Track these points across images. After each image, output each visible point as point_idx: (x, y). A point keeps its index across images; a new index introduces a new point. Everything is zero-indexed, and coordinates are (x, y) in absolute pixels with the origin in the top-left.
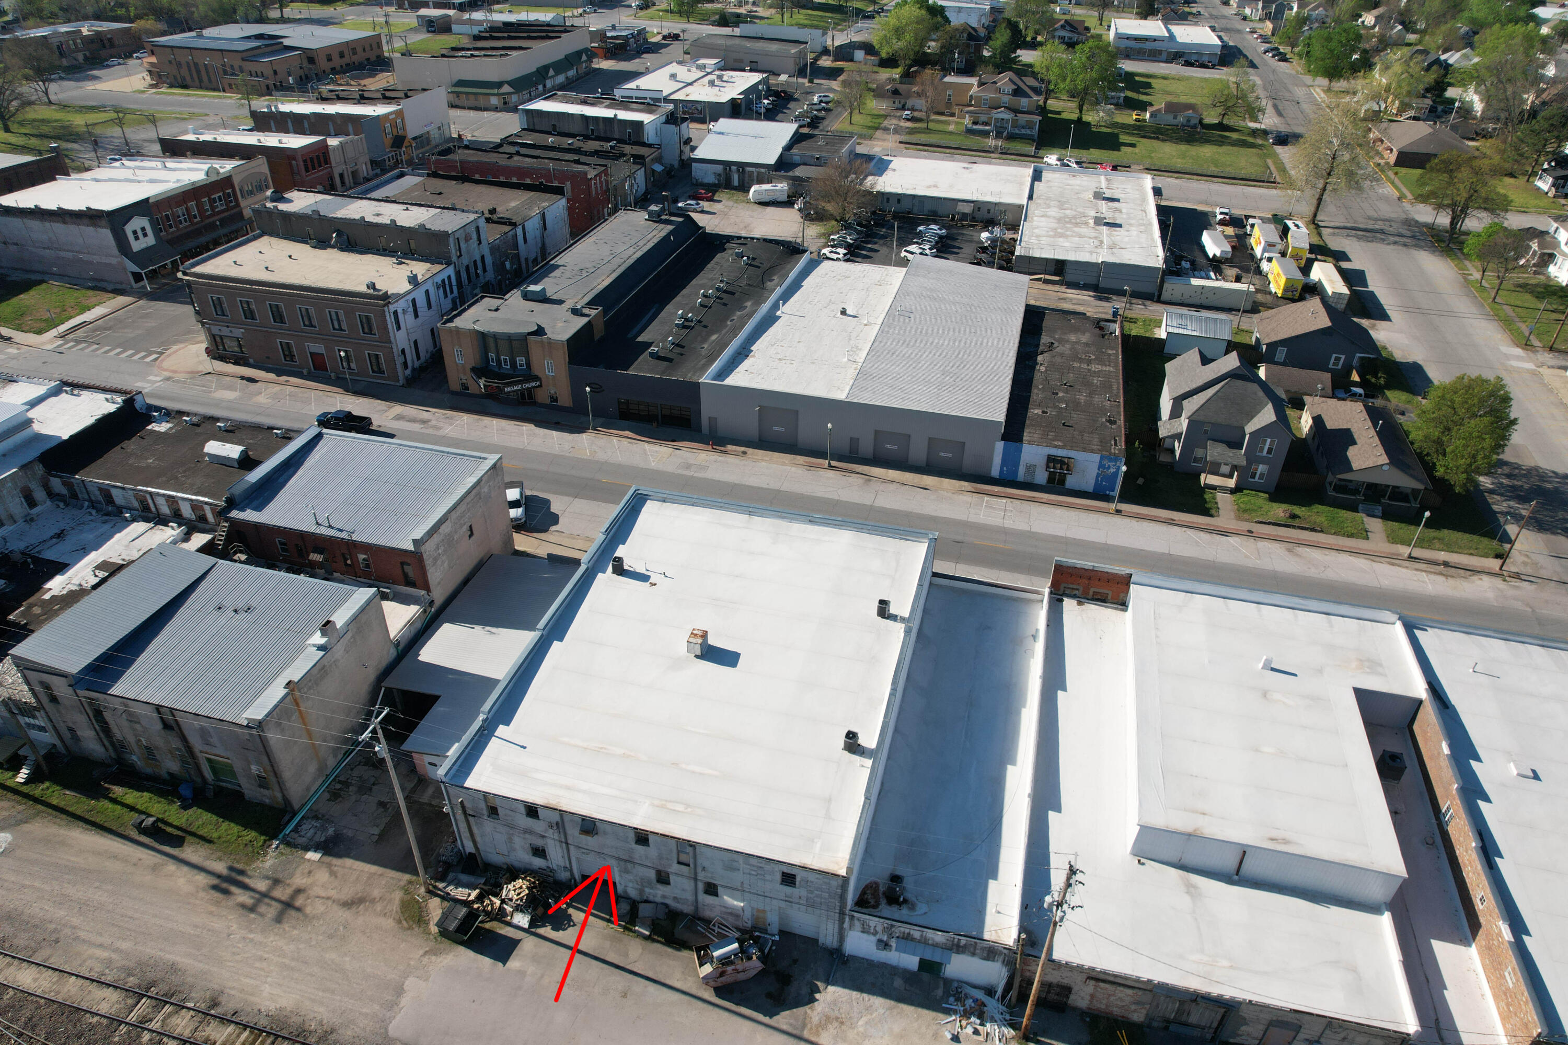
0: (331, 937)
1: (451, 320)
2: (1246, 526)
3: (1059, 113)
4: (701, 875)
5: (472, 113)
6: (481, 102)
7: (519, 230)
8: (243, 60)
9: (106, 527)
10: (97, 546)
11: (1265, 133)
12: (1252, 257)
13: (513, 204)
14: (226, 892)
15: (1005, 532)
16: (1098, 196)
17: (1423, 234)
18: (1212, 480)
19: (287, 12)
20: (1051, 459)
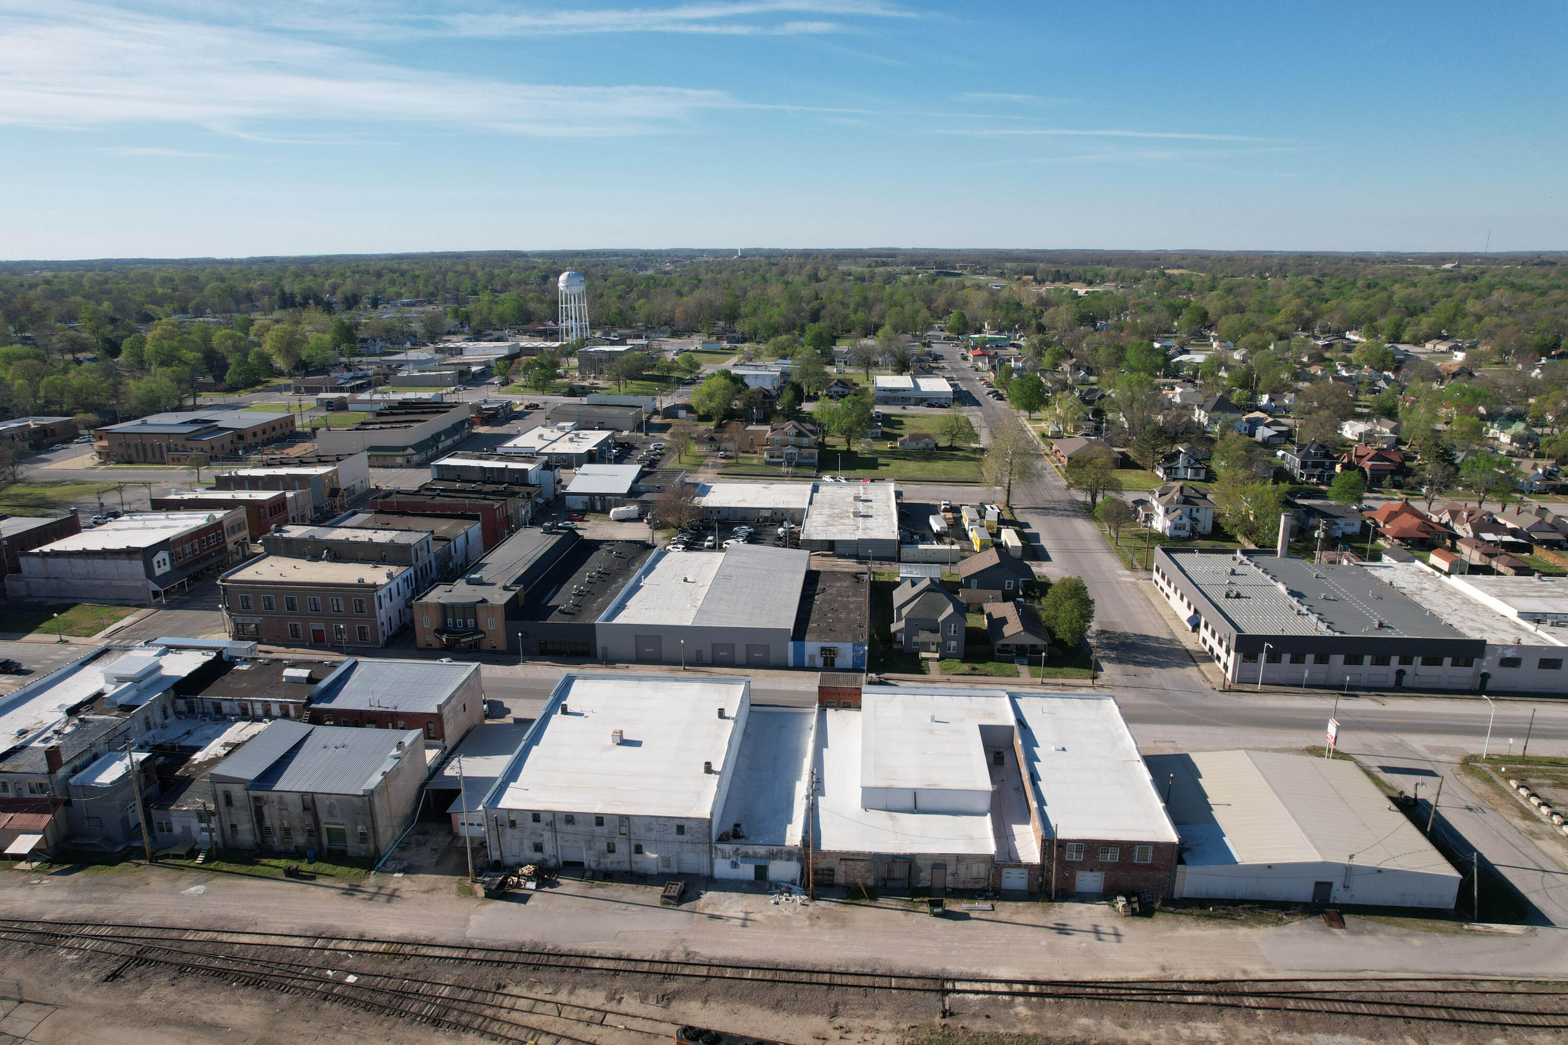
0: (420, 905)
1: (420, 598)
2: (945, 677)
3: (834, 446)
4: (633, 836)
5: (382, 470)
6: (389, 461)
7: (452, 543)
8: (187, 439)
9: (218, 727)
10: (218, 736)
11: (983, 450)
12: (965, 529)
13: (444, 528)
14: (352, 895)
15: (798, 692)
16: (857, 499)
17: (1080, 508)
18: (924, 655)
19: (199, 401)
20: (823, 649)
